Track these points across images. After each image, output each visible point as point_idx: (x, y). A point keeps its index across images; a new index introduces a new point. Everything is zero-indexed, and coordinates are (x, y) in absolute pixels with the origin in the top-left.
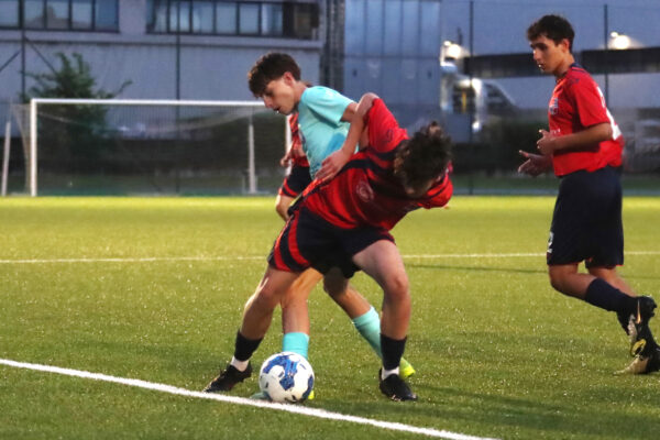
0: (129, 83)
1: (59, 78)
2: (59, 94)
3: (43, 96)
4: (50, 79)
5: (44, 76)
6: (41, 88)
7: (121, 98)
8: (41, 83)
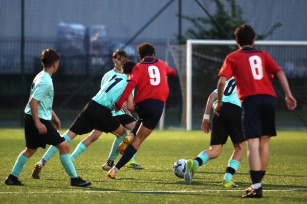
0: (279, 25)
1: (212, 21)
2: (213, 36)
3: (198, 38)
4: (204, 21)
5: (199, 19)
6: (197, 31)
7: (271, 39)
8: (196, 25)
